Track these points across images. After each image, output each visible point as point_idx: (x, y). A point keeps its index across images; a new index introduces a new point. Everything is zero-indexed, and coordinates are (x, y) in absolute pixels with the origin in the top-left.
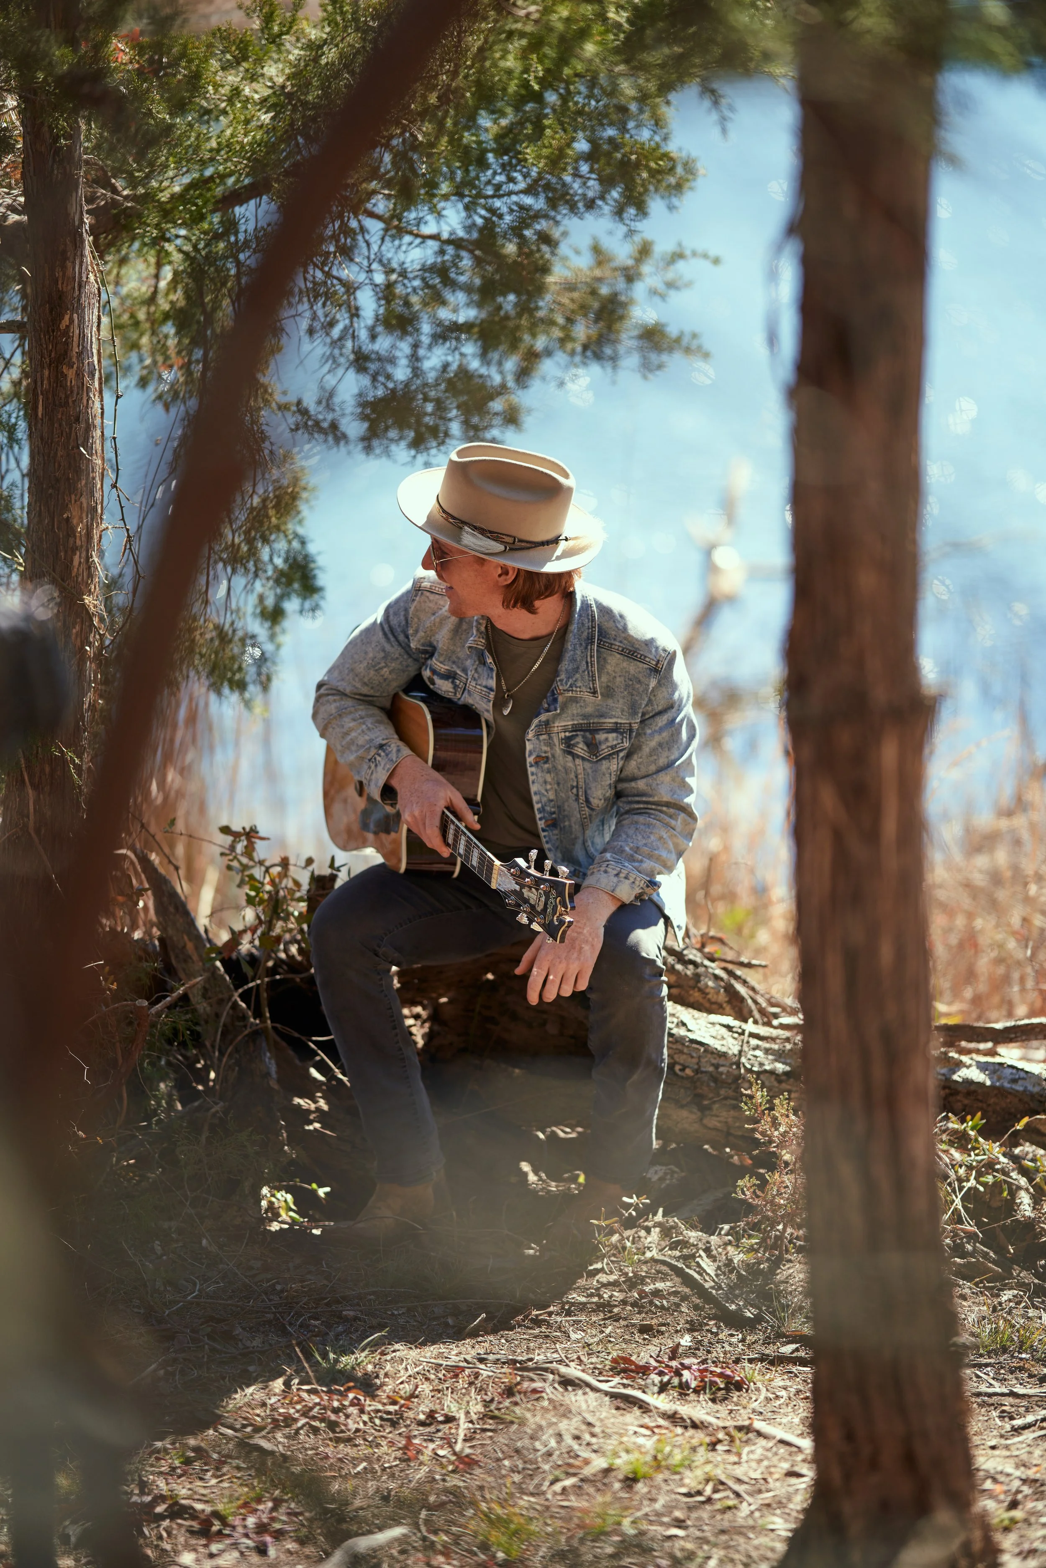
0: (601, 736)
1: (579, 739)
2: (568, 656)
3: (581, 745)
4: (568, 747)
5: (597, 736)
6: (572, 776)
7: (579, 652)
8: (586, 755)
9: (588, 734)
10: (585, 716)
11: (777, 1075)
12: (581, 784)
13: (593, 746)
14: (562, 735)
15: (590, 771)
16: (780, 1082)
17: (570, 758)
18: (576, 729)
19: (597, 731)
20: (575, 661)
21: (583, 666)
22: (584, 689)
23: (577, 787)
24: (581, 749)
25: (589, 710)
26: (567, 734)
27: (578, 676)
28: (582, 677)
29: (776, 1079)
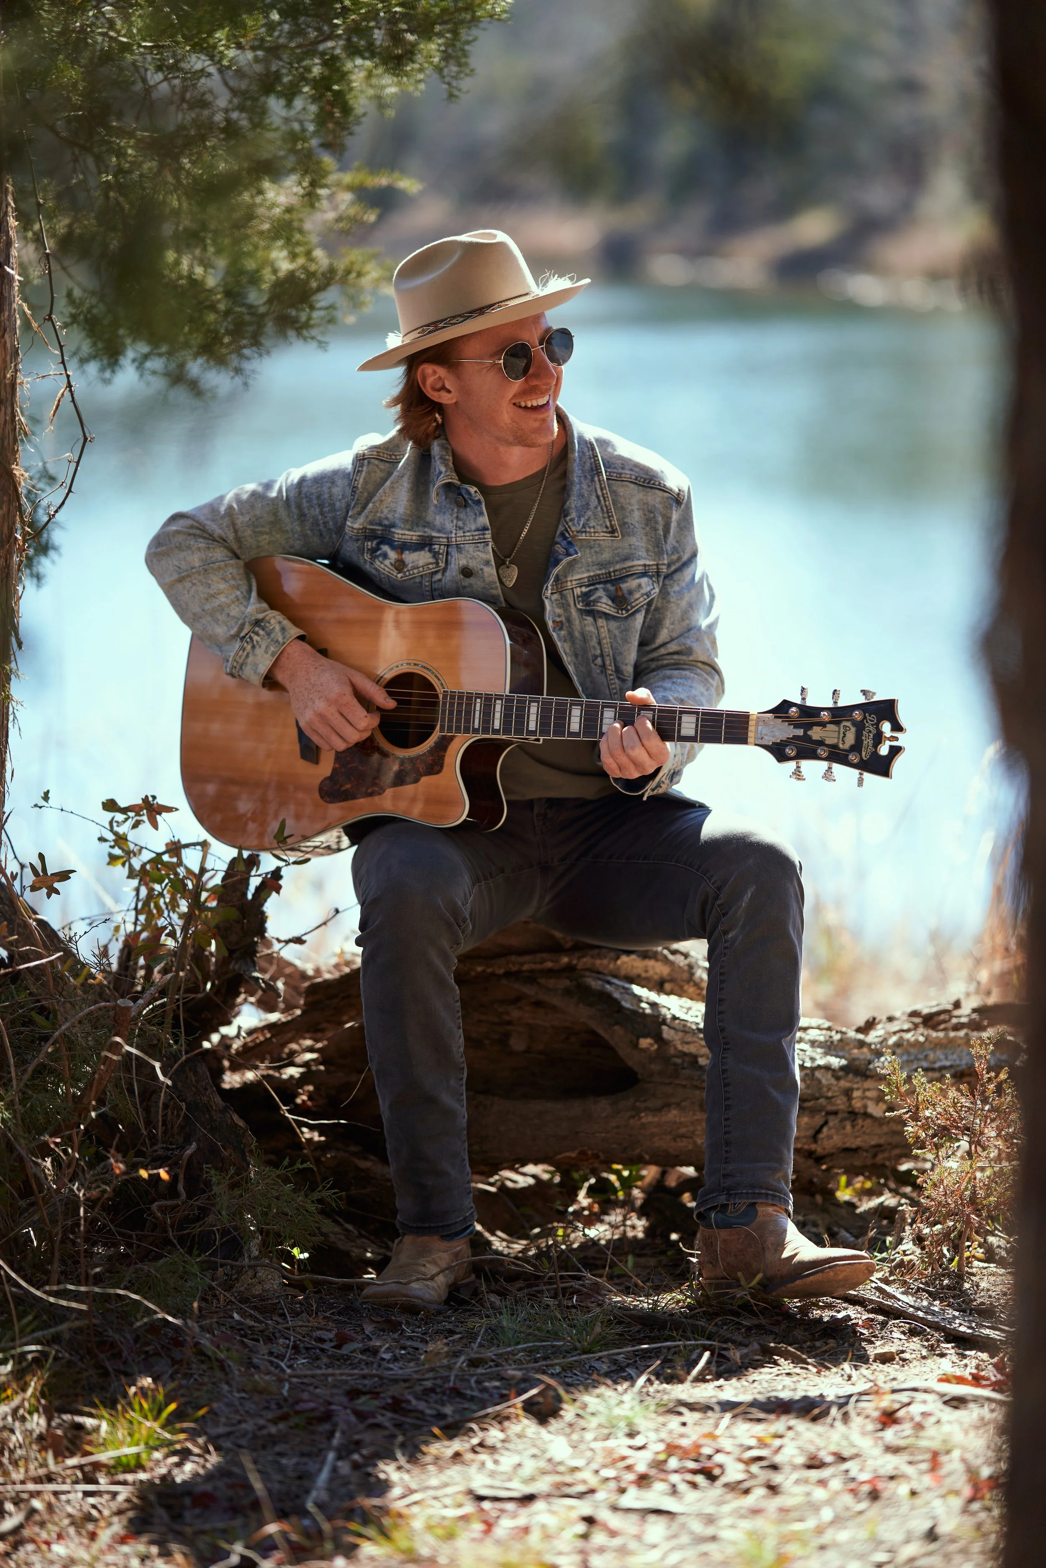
0: (632, 583)
1: (600, 593)
2: (576, 489)
3: (605, 600)
4: (588, 604)
5: (624, 586)
6: (594, 642)
7: (585, 486)
8: (612, 611)
9: (609, 586)
10: (602, 565)
11: (834, 1070)
12: (607, 649)
13: (620, 600)
14: (578, 591)
15: (617, 632)
16: (838, 1079)
17: (590, 619)
18: (593, 582)
19: (623, 579)
20: (583, 496)
21: (594, 502)
22: (599, 529)
23: (602, 655)
24: (605, 605)
25: (606, 556)
26: (584, 589)
27: (589, 513)
28: (595, 515)
29: (833, 1076)
